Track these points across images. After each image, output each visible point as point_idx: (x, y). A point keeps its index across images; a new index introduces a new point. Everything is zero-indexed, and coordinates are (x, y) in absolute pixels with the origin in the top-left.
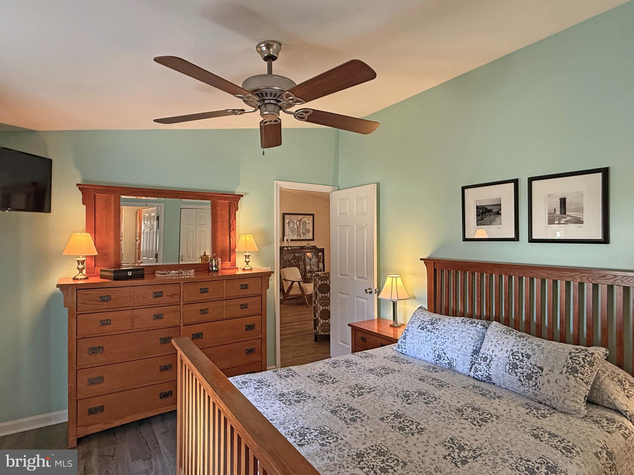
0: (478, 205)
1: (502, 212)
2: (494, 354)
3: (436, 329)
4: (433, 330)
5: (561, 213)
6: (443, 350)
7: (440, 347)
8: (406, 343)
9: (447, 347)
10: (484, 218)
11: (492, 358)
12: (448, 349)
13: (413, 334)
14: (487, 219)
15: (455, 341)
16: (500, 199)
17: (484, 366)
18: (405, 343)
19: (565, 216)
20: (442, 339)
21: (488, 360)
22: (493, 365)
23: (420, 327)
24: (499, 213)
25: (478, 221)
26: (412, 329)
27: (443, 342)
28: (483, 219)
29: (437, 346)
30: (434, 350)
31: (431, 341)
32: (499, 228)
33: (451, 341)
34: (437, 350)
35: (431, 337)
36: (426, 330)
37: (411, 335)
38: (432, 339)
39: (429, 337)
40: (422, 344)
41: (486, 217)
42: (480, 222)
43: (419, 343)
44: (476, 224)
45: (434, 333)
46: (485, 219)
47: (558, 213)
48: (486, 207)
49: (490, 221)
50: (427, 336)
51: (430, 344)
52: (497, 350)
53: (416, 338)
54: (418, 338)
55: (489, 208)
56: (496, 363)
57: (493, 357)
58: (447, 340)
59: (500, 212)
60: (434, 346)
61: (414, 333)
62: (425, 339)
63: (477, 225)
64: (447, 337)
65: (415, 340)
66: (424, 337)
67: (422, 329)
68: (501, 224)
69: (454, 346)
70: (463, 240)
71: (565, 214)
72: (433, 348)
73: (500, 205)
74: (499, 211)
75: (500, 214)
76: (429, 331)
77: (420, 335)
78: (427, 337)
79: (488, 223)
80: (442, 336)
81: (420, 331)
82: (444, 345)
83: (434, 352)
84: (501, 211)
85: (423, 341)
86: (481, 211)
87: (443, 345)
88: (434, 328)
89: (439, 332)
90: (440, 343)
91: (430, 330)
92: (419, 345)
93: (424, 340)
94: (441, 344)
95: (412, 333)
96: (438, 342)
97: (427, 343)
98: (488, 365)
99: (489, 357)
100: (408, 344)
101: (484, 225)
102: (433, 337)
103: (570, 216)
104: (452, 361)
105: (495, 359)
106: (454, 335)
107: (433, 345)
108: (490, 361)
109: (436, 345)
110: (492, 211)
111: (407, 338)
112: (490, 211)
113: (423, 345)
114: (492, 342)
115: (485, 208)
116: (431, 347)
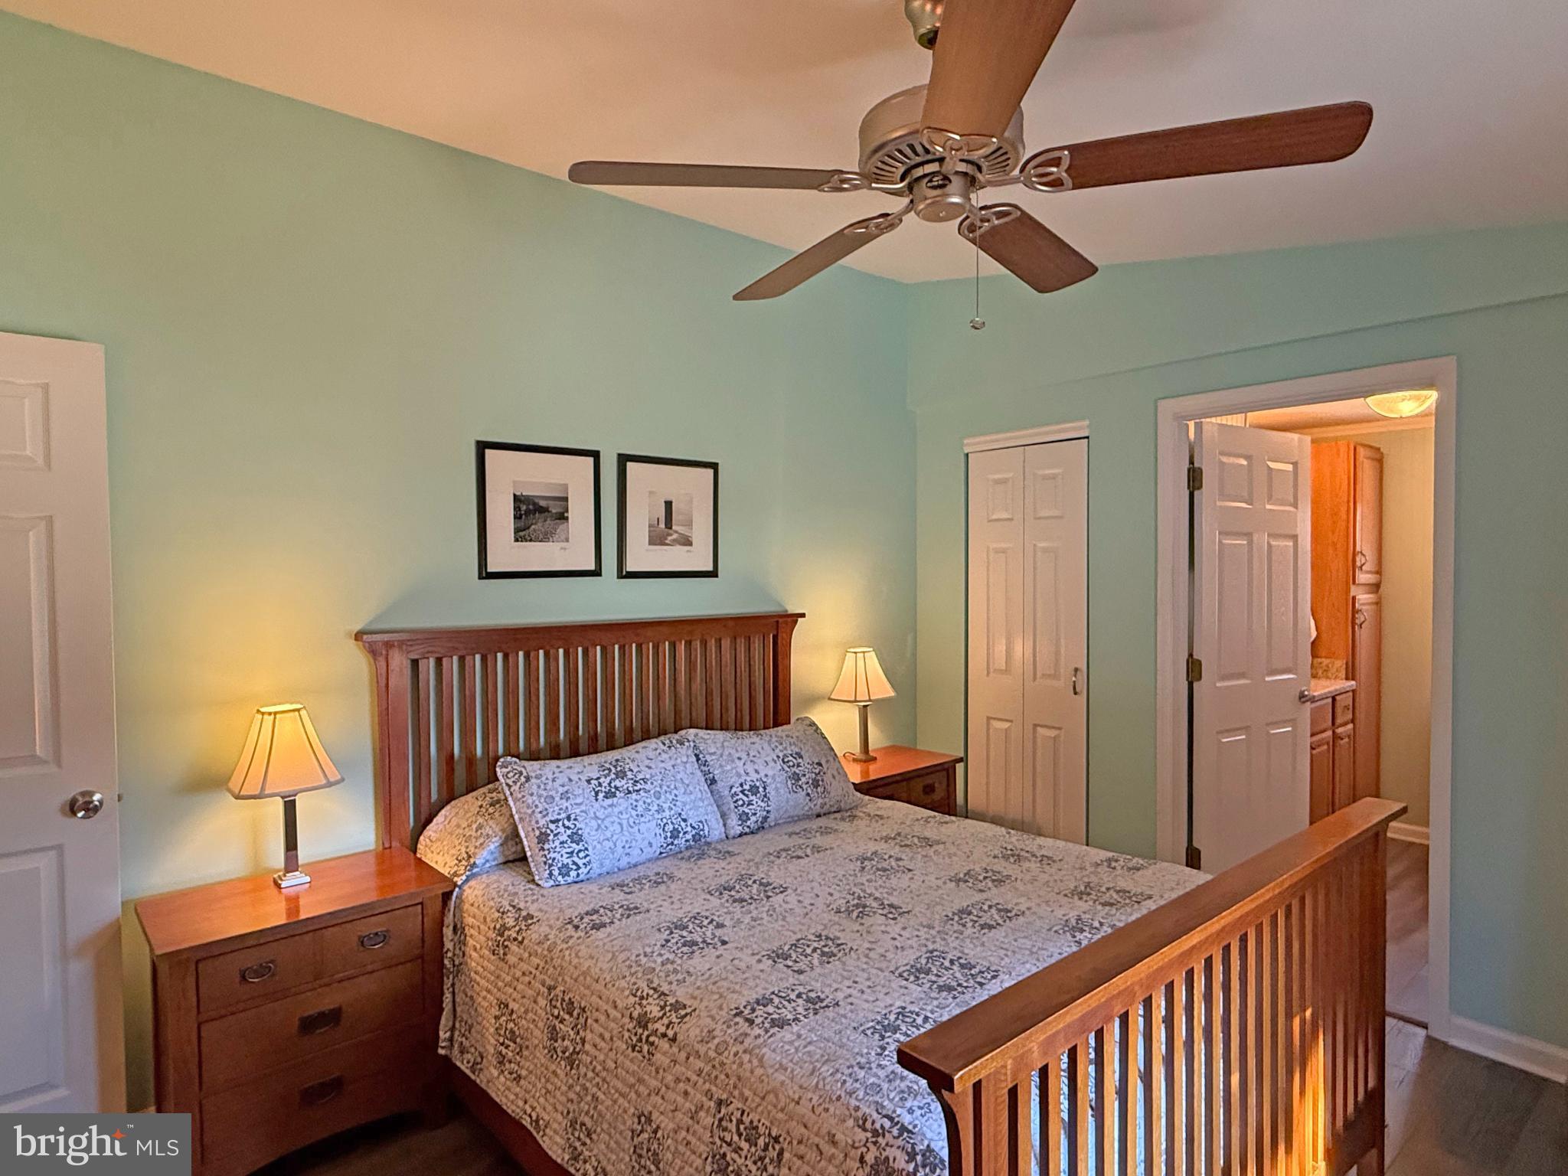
0: (518, 493)
1: (570, 515)
2: (762, 774)
3: (642, 782)
4: (639, 787)
5: (666, 527)
6: (680, 814)
7: (673, 812)
8: (590, 848)
9: (684, 804)
10: (532, 524)
11: (764, 782)
12: (688, 807)
13: (596, 818)
14: (538, 527)
15: (688, 785)
16: (565, 487)
17: (760, 803)
18: (587, 849)
19: (670, 531)
20: (668, 795)
21: (761, 789)
22: (772, 794)
23: (601, 796)
24: (562, 517)
25: (517, 530)
26: (583, 808)
27: (673, 800)
28: (529, 528)
29: (667, 814)
30: (662, 824)
31: (650, 810)
32: (565, 549)
33: (683, 790)
34: (669, 822)
35: (644, 803)
36: (622, 795)
37: (594, 824)
38: (649, 805)
39: (641, 803)
40: (632, 827)
41: (536, 524)
42: (522, 534)
43: (625, 828)
44: (513, 539)
45: (646, 791)
46: (533, 527)
47: (662, 525)
48: (536, 501)
49: (546, 534)
50: (635, 803)
51: (651, 818)
52: (762, 767)
53: (613, 823)
54: (617, 820)
55: (543, 503)
56: (774, 786)
57: (765, 780)
58: (675, 792)
59: (566, 515)
60: (660, 817)
61: (598, 814)
62: (634, 813)
63: (517, 540)
64: (672, 787)
65: (611, 829)
66: (630, 810)
67: (609, 795)
68: (567, 540)
69: (692, 797)
70: (480, 577)
71: (671, 528)
72: (659, 821)
73: (566, 499)
74: (563, 513)
75: (567, 519)
76: (630, 792)
77: (616, 810)
78: (636, 806)
79: (541, 537)
80: (665, 788)
81: (609, 801)
82: (678, 803)
83: (664, 830)
84: (567, 511)
85: (631, 821)
86: (524, 508)
87: (675, 805)
88: (636, 782)
89: (652, 783)
90: (669, 804)
91: (631, 789)
92: (626, 833)
93: (632, 816)
94: (672, 806)
95: (592, 815)
96: (664, 805)
97: (642, 819)
98: (765, 796)
99: (758, 784)
100: (594, 848)
101: (531, 540)
102: (649, 801)
103: (676, 532)
104: (701, 827)
105: (768, 782)
106: (679, 777)
107: (656, 816)
108: (765, 788)
109: (664, 811)
110: (549, 512)
111: (585, 835)
112: (543, 510)
113: (636, 828)
114: (739, 759)
115: (535, 504)
116: (655, 822)
